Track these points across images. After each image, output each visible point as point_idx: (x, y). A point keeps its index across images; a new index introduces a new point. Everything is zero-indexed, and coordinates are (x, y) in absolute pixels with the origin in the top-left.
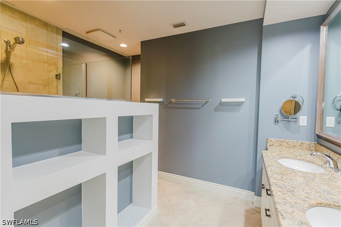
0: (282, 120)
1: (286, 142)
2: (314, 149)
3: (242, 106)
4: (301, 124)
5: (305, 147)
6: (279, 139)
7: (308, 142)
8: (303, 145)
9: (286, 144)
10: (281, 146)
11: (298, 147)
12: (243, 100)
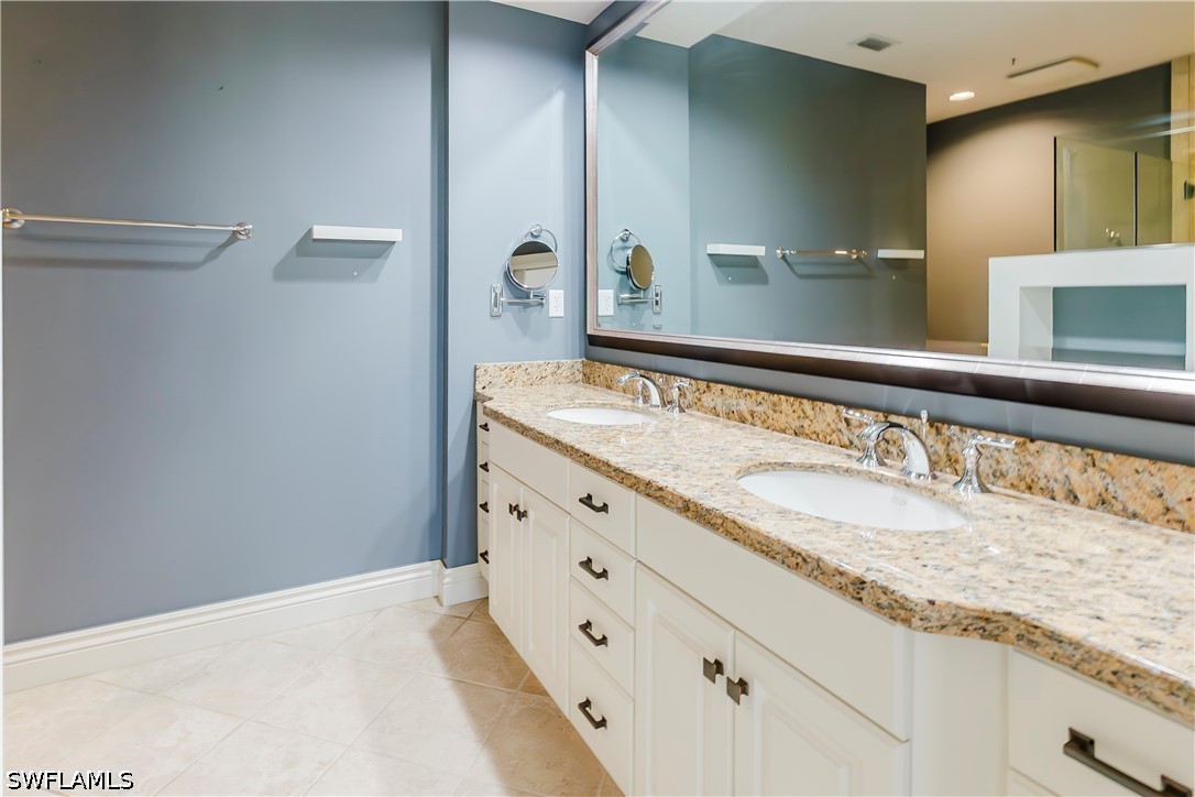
0: (510, 304)
1: (523, 368)
2: (580, 376)
3: (386, 258)
4: (552, 313)
5: (564, 375)
6: (507, 364)
7: (569, 361)
8: (560, 372)
9: (523, 373)
10: (512, 384)
11: (550, 377)
12: (394, 234)
